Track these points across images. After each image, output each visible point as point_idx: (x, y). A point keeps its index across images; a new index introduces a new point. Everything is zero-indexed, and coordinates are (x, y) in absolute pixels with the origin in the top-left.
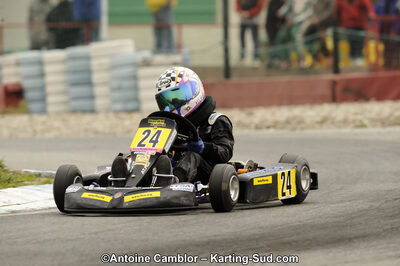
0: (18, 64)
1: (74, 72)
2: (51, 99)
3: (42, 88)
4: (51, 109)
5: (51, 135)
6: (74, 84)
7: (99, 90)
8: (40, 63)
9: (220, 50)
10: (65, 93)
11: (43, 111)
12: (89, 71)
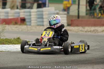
0: (24, 12)
1: (39, 15)
2: (32, 22)
3: (30, 19)
4: (32, 24)
5: (32, 31)
6: (39, 18)
7: (45, 20)
8: (30, 12)
9: (77, 11)
10: (36, 20)
11: (30, 25)
12: (42, 15)
